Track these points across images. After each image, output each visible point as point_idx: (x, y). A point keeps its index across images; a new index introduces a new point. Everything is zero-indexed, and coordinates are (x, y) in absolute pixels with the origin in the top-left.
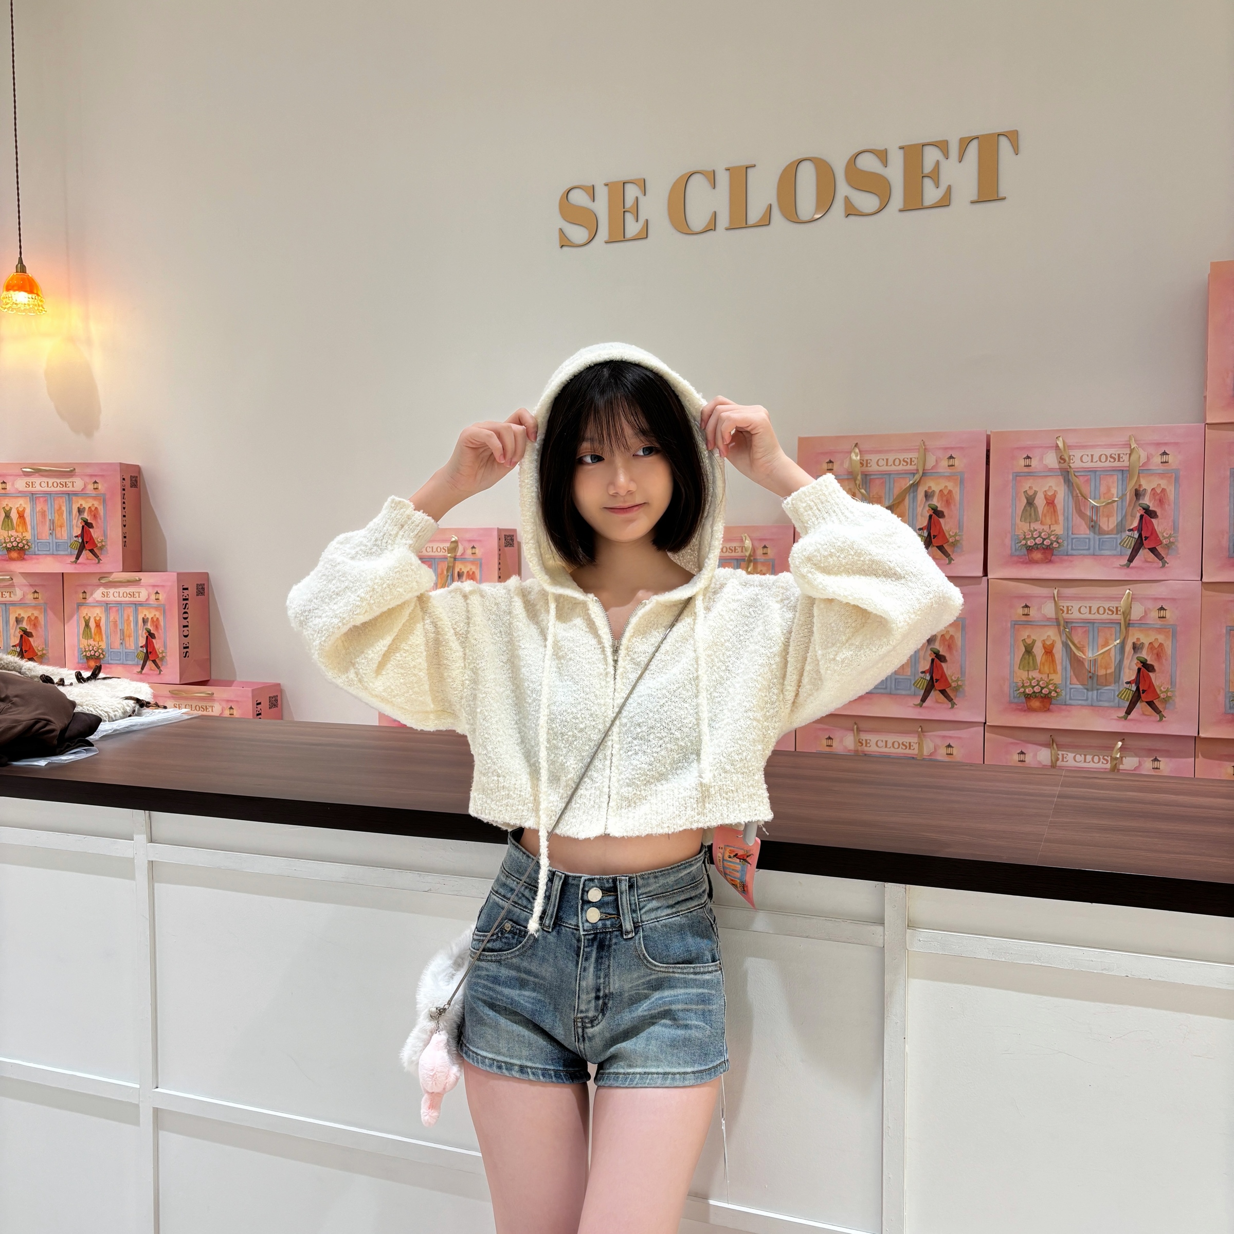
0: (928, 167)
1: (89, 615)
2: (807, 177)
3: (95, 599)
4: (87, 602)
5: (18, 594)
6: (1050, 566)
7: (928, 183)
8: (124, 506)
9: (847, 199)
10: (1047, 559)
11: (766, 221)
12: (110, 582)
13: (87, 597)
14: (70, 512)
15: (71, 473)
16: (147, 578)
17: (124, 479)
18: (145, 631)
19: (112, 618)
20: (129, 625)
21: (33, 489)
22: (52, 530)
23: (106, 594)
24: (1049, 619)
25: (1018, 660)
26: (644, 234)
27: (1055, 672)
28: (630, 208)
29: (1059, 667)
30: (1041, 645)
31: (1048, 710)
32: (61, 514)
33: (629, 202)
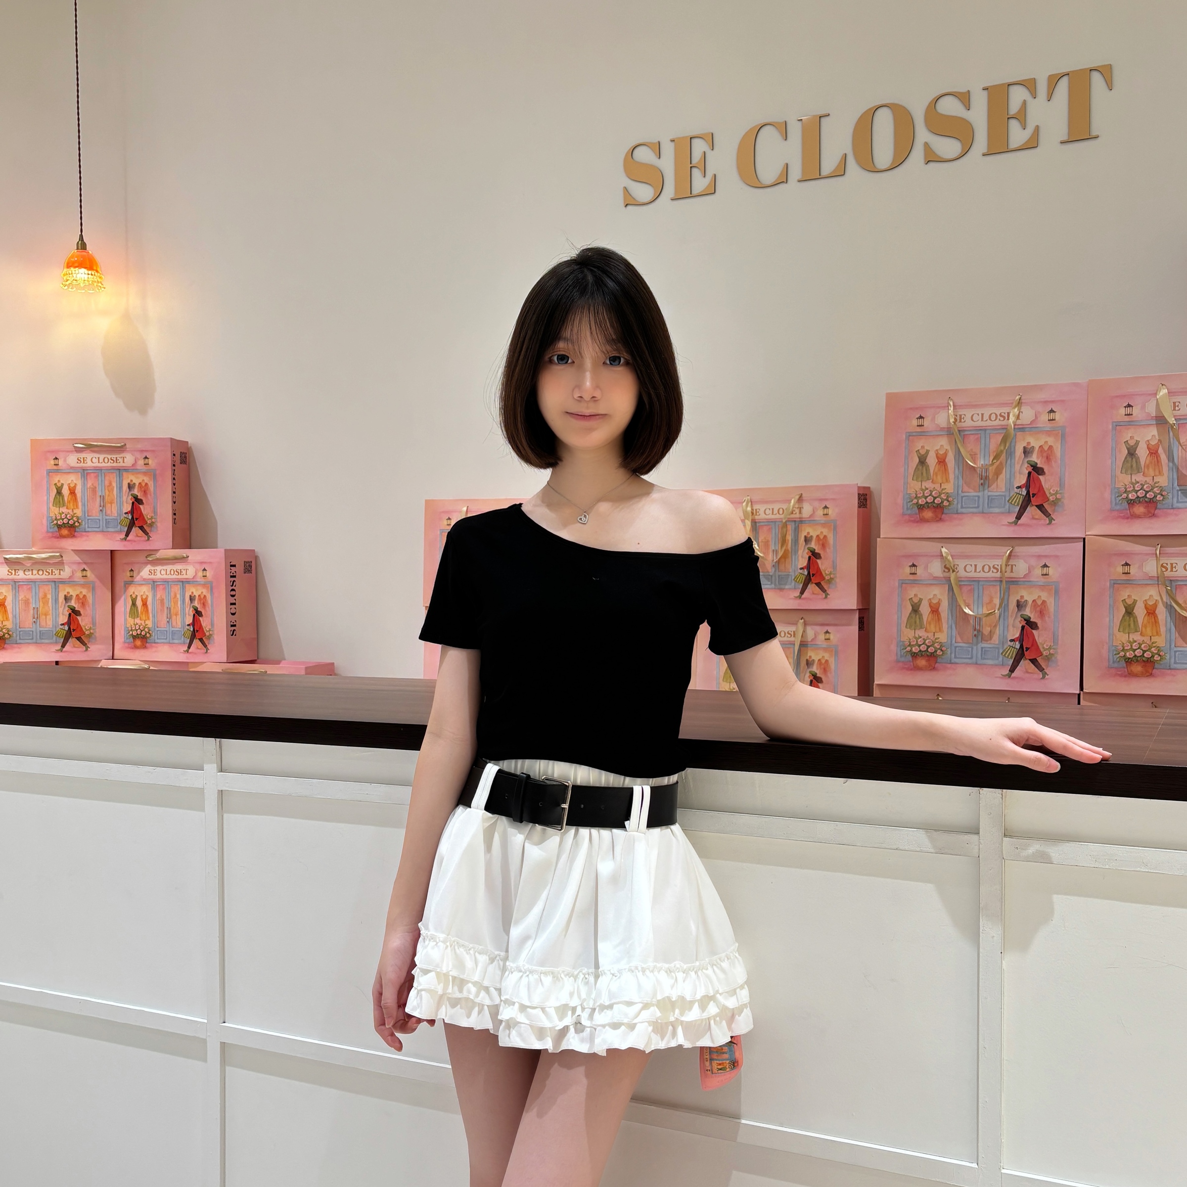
0: (1014, 108)
1: (136, 593)
2: (884, 124)
3: (142, 577)
4: (135, 580)
5: (66, 573)
6: (1153, 520)
7: (1014, 124)
8: (174, 482)
9: (926, 145)
10: (1151, 513)
11: (840, 172)
12: (158, 559)
13: (134, 575)
14: (121, 488)
15: (121, 449)
16: (194, 555)
17: (174, 455)
18: (192, 609)
19: (158, 596)
20: (176, 603)
21: (84, 465)
22: (103, 507)
23: (153, 572)
24: (1151, 578)
25: (1117, 621)
26: (712, 190)
27: (1158, 634)
28: (697, 163)
29: (1163, 629)
30: (1143, 606)
31: (1151, 675)
32: (111, 490)
33: (697, 156)
